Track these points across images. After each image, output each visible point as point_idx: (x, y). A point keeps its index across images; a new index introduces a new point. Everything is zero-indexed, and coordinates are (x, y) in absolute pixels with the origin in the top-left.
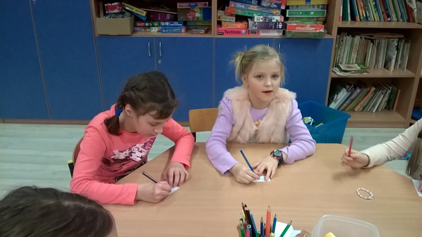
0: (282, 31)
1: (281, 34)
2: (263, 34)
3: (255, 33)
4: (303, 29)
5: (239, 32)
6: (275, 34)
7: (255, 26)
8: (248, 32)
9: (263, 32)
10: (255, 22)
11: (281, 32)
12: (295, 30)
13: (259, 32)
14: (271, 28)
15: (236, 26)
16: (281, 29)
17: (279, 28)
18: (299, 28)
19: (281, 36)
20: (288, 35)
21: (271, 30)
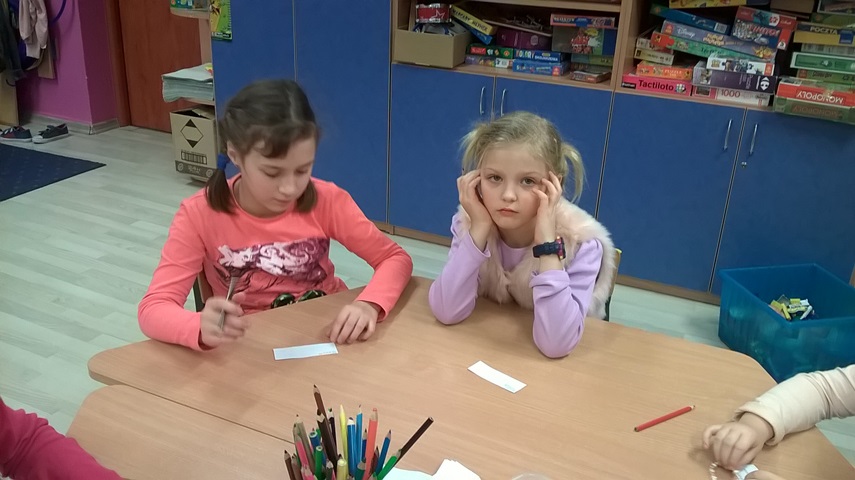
0: (768, 96)
1: (765, 103)
2: (723, 98)
3: (707, 93)
4: (816, 97)
5: (670, 88)
6: (750, 101)
7: (708, 79)
8: (691, 89)
9: (723, 93)
10: (708, 70)
11: (765, 98)
12: (795, 97)
13: (714, 92)
14: (743, 87)
15: (666, 74)
16: (765, 91)
17: (760, 90)
18: (806, 95)
19: (764, 107)
20: (778, 108)
21: (742, 92)
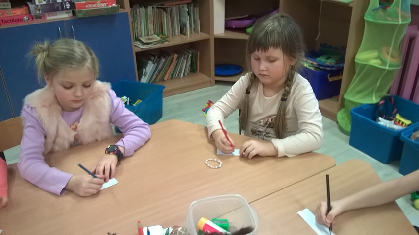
0: (71, 11)
1: (71, 14)
2: (51, 18)
3: (41, 18)
4: (94, 6)
5: (20, 20)
6: (64, 16)
7: (39, 10)
8: (32, 17)
9: (49, 16)
10: (37, 6)
11: (70, 13)
12: (85, 8)
13: (44, 16)
14: (58, 10)
15: (14, 13)
16: (69, 9)
17: (67, 9)
18: (90, 6)
19: (71, 17)
20: (80, 15)
21: (58, 12)
